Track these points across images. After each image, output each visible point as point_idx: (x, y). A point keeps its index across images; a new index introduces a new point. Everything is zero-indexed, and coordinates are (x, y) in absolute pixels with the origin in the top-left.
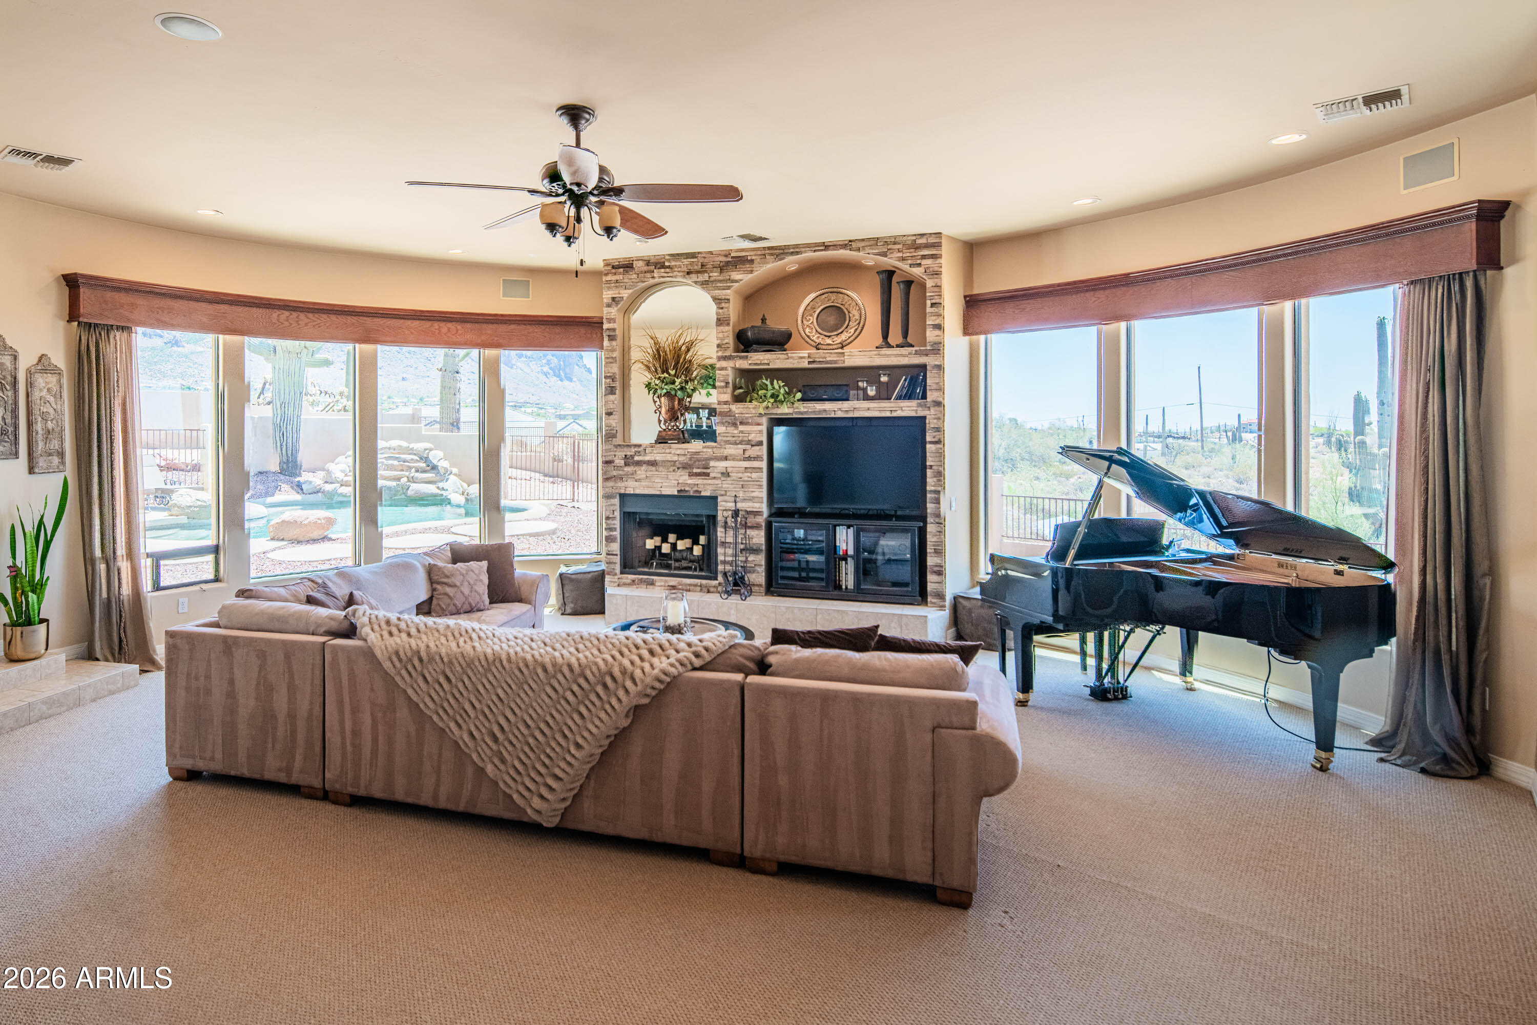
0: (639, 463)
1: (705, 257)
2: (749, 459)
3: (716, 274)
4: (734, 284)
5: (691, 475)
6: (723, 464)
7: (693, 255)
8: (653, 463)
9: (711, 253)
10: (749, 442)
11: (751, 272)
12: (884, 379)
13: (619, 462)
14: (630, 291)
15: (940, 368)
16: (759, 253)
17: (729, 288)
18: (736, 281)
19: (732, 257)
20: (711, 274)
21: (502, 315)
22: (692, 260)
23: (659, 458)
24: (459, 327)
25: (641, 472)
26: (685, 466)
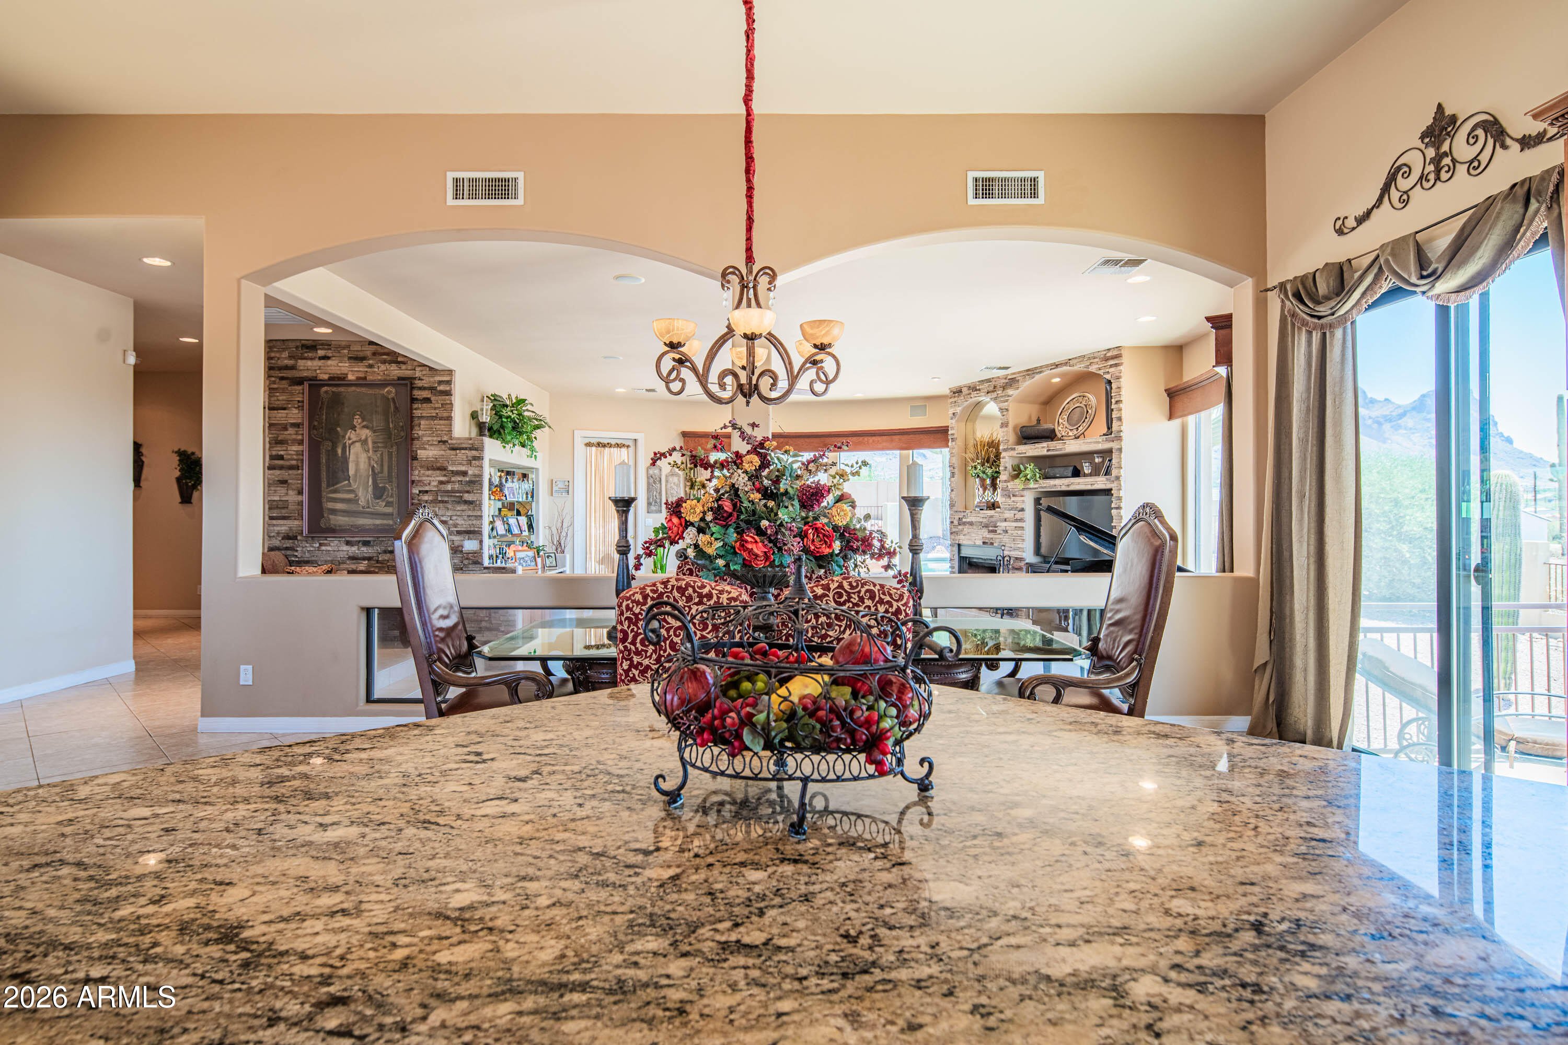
0: (964, 524)
1: (996, 381)
2: (1016, 520)
4: (1008, 398)
5: (990, 532)
6: (1005, 524)
7: (989, 381)
8: (971, 524)
9: (999, 378)
10: (1016, 509)
11: (1018, 388)
12: (1097, 460)
13: (956, 523)
15: (1120, 450)
17: (1007, 401)
20: (998, 393)
23: (973, 519)
25: (966, 529)
26: (986, 526)
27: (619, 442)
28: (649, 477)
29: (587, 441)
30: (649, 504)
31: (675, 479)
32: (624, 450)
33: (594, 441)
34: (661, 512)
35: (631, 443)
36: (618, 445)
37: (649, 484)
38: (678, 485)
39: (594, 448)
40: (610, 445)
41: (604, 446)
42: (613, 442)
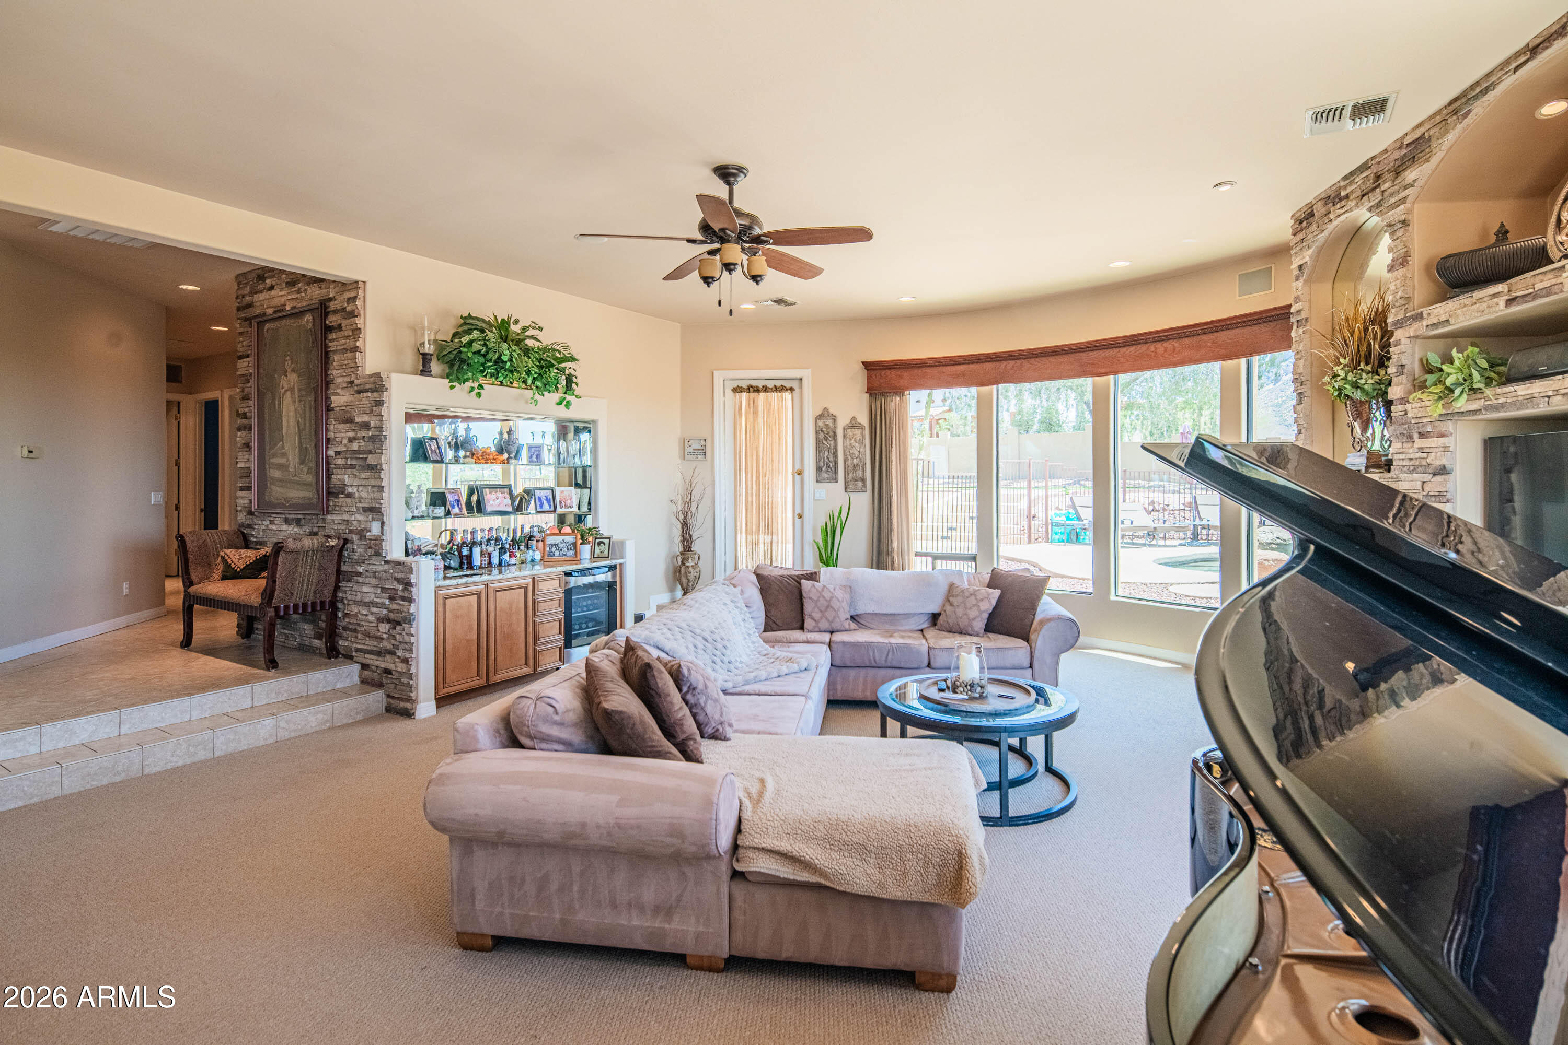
1: (1379, 163)
3: (1387, 185)
4: (1407, 192)
7: (1364, 167)
9: (1386, 151)
11: (1428, 161)
14: (1310, 252)
16: (1438, 119)
17: (1404, 200)
18: (1411, 185)
19: (1408, 145)
20: (1383, 188)
21: (1219, 321)
22: (1365, 174)
24: (1176, 345)
27: (778, 383)
28: (818, 431)
29: (735, 384)
30: (819, 469)
31: (858, 432)
32: (787, 395)
33: (744, 384)
34: (836, 480)
35: (795, 385)
36: (776, 389)
37: (818, 442)
38: (861, 442)
39: (744, 395)
40: (766, 389)
41: (757, 390)
42: (770, 384)
